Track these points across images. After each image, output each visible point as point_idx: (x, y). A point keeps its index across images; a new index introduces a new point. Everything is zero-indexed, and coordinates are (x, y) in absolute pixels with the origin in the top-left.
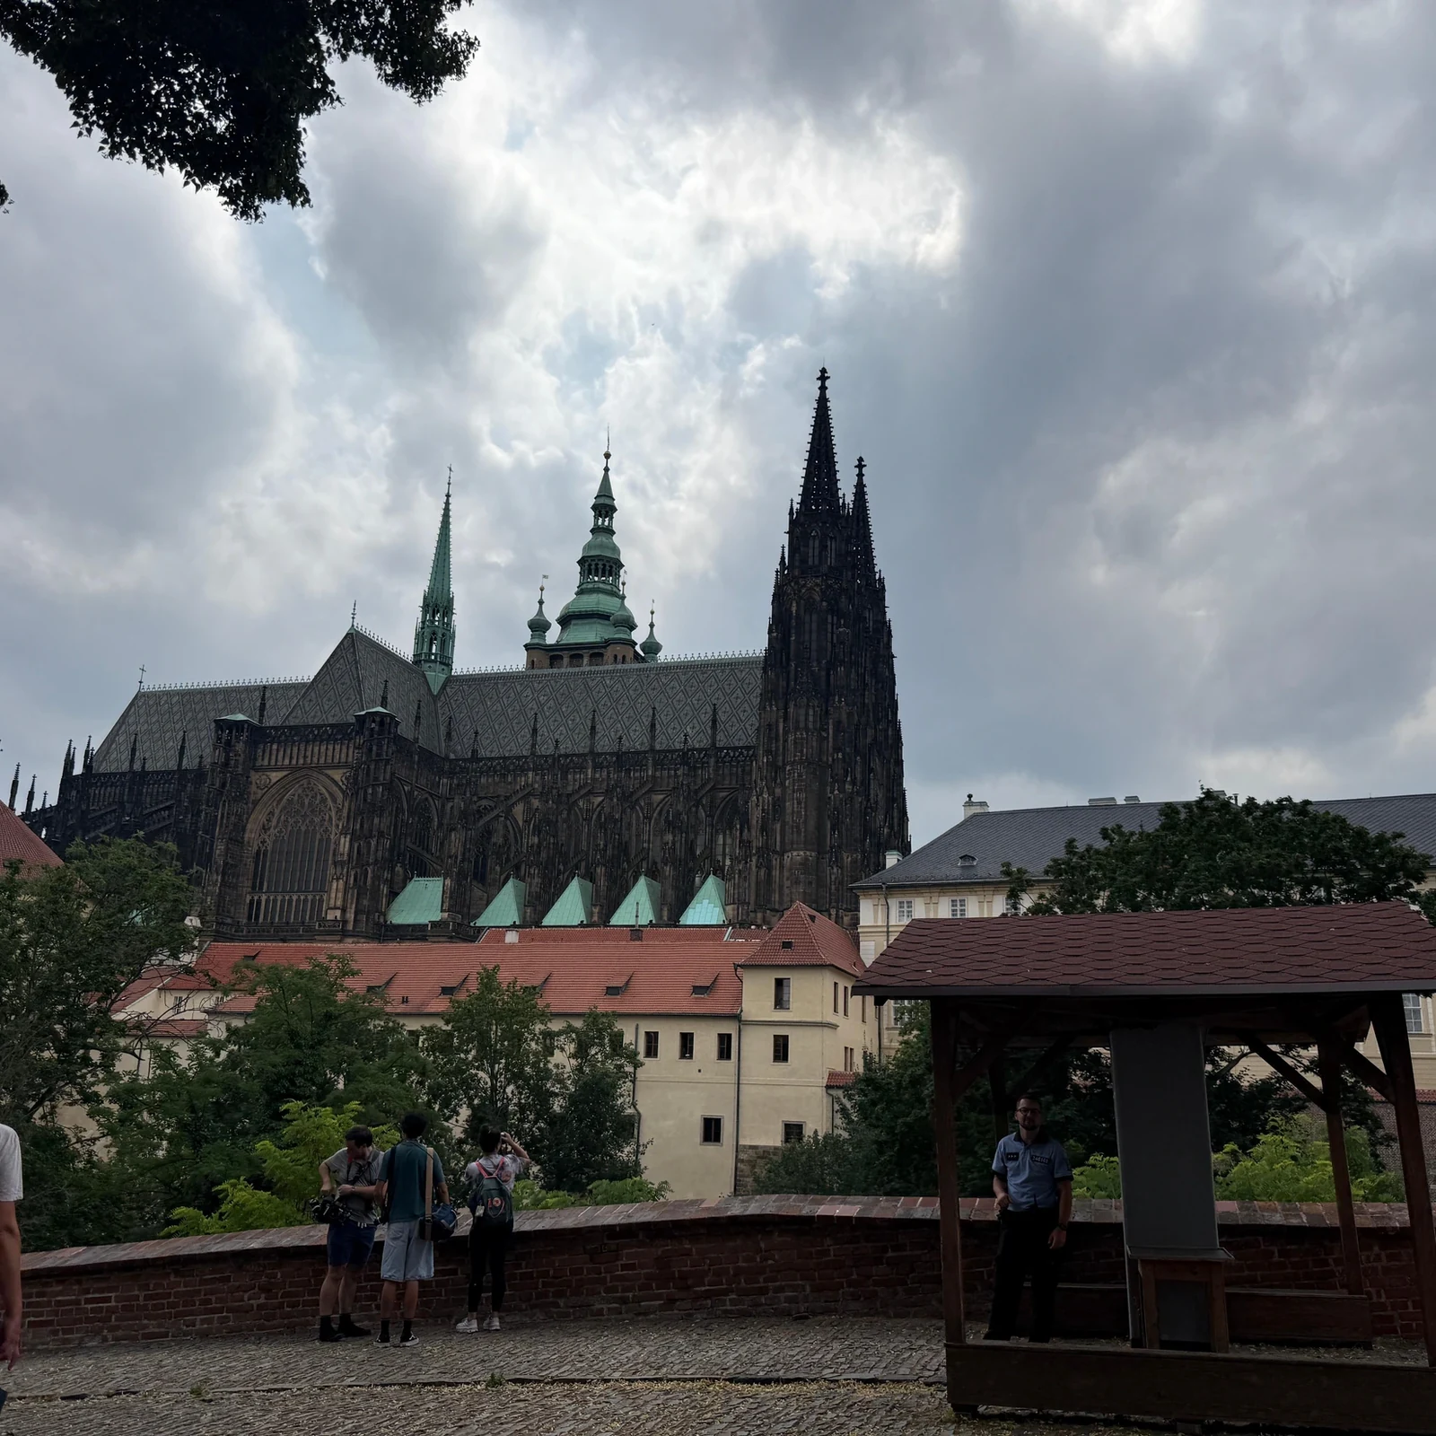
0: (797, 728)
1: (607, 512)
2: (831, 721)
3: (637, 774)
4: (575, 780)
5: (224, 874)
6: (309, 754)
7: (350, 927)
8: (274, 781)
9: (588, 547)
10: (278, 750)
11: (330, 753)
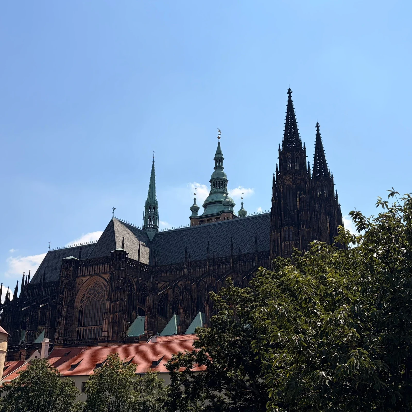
0: (285, 240)
1: (220, 160)
2: (300, 236)
3: (227, 266)
4: (202, 271)
5: (66, 320)
6: (96, 269)
7: (111, 339)
8: (84, 281)
9: (213, 175)
10: (85, 269)
11: (103, 269)
